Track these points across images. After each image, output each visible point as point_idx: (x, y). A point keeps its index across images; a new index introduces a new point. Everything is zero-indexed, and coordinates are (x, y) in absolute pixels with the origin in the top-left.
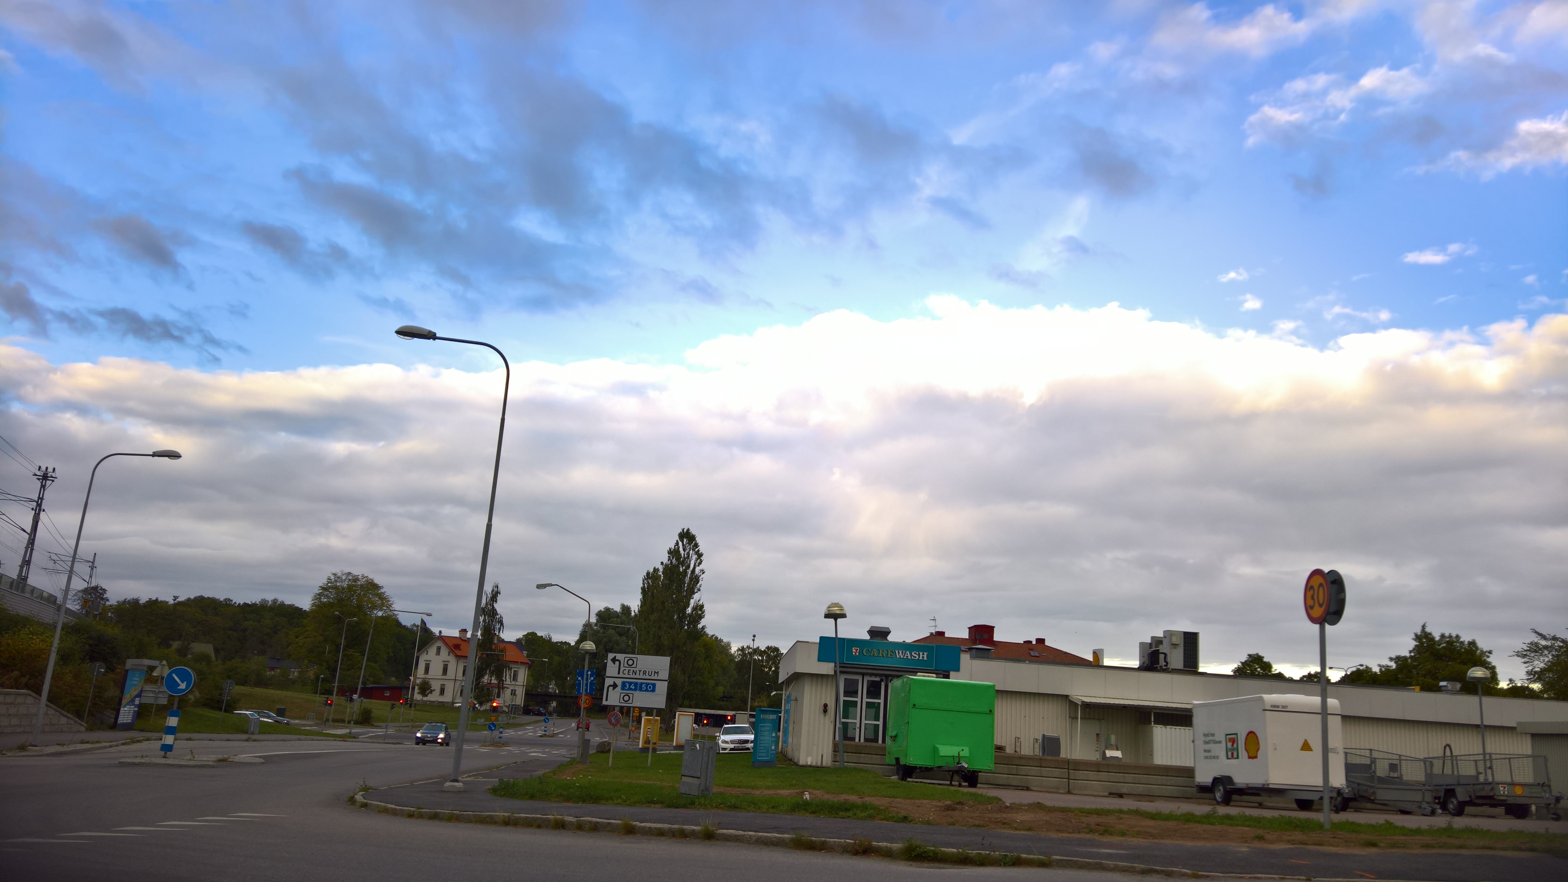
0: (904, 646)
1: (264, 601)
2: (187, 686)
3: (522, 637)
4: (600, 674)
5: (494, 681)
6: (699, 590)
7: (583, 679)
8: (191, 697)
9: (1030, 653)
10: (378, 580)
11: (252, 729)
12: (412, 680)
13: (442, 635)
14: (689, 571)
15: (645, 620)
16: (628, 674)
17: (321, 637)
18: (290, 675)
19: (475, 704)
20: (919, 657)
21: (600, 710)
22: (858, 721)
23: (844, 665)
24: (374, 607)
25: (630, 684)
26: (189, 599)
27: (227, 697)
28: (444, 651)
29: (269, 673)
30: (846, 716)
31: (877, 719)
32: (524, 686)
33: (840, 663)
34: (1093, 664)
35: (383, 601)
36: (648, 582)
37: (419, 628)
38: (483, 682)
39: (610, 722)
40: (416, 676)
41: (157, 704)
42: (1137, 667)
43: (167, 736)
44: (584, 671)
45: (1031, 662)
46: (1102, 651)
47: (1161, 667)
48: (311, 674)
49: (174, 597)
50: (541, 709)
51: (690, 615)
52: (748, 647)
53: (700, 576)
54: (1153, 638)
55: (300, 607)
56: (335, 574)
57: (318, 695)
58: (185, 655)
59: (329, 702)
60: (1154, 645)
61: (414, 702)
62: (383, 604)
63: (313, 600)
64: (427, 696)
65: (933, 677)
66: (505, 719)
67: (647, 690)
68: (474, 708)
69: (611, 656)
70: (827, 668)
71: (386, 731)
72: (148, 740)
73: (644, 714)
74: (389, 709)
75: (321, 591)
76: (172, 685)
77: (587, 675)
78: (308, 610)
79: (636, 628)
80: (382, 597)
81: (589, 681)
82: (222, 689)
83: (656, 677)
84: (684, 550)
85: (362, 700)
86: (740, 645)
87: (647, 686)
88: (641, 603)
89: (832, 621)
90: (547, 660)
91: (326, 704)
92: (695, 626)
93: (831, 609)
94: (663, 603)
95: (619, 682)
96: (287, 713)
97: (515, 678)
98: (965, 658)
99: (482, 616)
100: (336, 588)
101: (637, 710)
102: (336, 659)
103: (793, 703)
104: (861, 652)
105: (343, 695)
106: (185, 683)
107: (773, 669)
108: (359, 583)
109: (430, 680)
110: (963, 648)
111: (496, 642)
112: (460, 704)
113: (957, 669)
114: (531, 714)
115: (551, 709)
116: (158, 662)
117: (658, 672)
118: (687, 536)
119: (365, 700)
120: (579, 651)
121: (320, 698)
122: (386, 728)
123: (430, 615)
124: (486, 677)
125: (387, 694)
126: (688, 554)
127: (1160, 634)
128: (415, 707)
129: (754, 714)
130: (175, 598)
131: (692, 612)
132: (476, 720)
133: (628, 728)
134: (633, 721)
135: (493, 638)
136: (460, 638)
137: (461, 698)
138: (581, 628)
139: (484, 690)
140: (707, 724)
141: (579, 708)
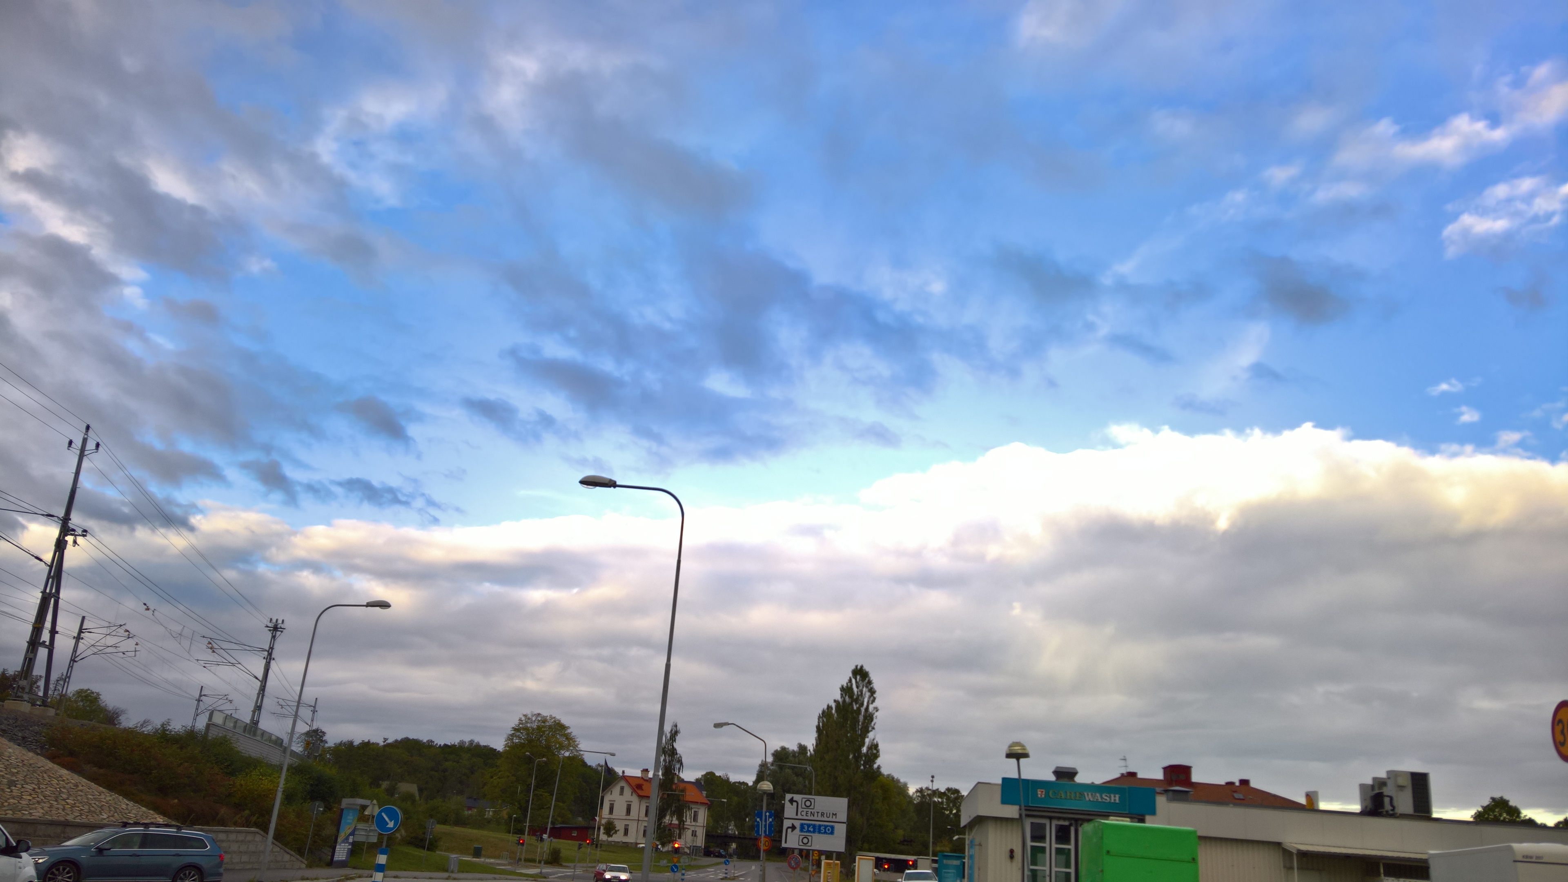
0: (1092, 787)
1: (462, 742)
2: (395, 825)
3: (700, 777)
4: (778, 815)
5: (675, 821)
6: (873, 728)
7: (761, 820)
8: (398, 835)
9: (1233, 796)
10: (565, 721)
11: (452, 867)
12: (598, 820)
13: (625, 774)
14: (863, 710)
15: (821, 760)
16: (806, 816)
17: (513, 777)
18: (485, 815)
19: (657, 845)
20: (1110, 799)
21: (779, 853)
22: (1047, 868)
23: (1029, 808)
24: (562, 747)
25: (809, 826)
26: (396, 741)
27: (430, 836)
28: (628, 791)
29: (467, 813)
30: (1034, 862)
31: (1068, 865)
32: (704, 826)
33: (1025, 806)
34: (1308, 808)
35: (570, 740)
36: (823, 721)
37: (603, 768)
38: (665, 823)
39: (790, 865)
40: (601, 816)
41: (368, 843)
42: (1358, 811)
43: (377, 873)
44: (762, 812)
45: (1235, 805)
46: (1315, 793)
47: (1387, 812)
48: (504, 814)
49: (384, 739)
50: (721, 851)
51: (866, 755)
52: (927, 789)
53: (874, 714)
54: (1374, 779)
55: (495, 748)
56: (525, 716)
57: (511, 834)
58: (392, 795)
59: (521, 842)
60: (1376, 787)
61: (600, 842)
62: (569, 745)
63: (506, 741)
64: (611, 836)
65: (1126, 821)
66: (687, 860)
67: (825, 833)
68: (657, 849)
69: (788, 796)
70: (1011, 811)
71: (575, 871)
72: (360, 877)
73: (823, 857)
74: (576, 849)
75: (513, 732)
76: (382, 823)
77: (766, 816)
78: (501, 751)
79: (812, 768)
80: (568, 737)
81: (768, 822)
82: (425, 828)
83: (834, 820)
84: (857, 687)
85: (551, 840)
86: (918, 787)
87: (825, 829)
88: (817, 743)
89: (1014, 761)
90: (725, 800)
91: (519, 843)
92: (871, 766)
93: (1013, 748)
94: (837, 742)
95: (797, 824)
96: (483, 853)
97: (695, 819)
98: (1161, 801)
99: (662, 755)
100: (526, 729)
101: (816, 854)
102: (527, 798)
103: (977, 847)
104: (1047, 794)
105: (534, 835)
106: (393, 821)
107: (954, 811)
108: (548, 724)
109: (614, 820)
110: (1158, 790)
111: (676, 781)
112: (644, 845)
113: (1153, 812)
114: (712, 855)
115: (731, 851)
116: (370, 801)
117: (836, 814)
118: (860, 673)
119: (554, 840)
120: (757, 791)
121: (513, 838)
122: (574, 868)
123: (613, 755)
124: (668, 818)
125: (575, 834)
126: (861, 691)
127: (1383, 775)
128: (601, 847)
129: (937, 860)
130: (386, 740)
131: (868, 751)
132: (659, 862)
133: (808, 871)
134: (813, 865)
135: (673, 778)
136: (642, 778)
137: (645, 839)
138: (757, 768)
139: (665, 830)
140: (888, 869)
141: (758, 850)
